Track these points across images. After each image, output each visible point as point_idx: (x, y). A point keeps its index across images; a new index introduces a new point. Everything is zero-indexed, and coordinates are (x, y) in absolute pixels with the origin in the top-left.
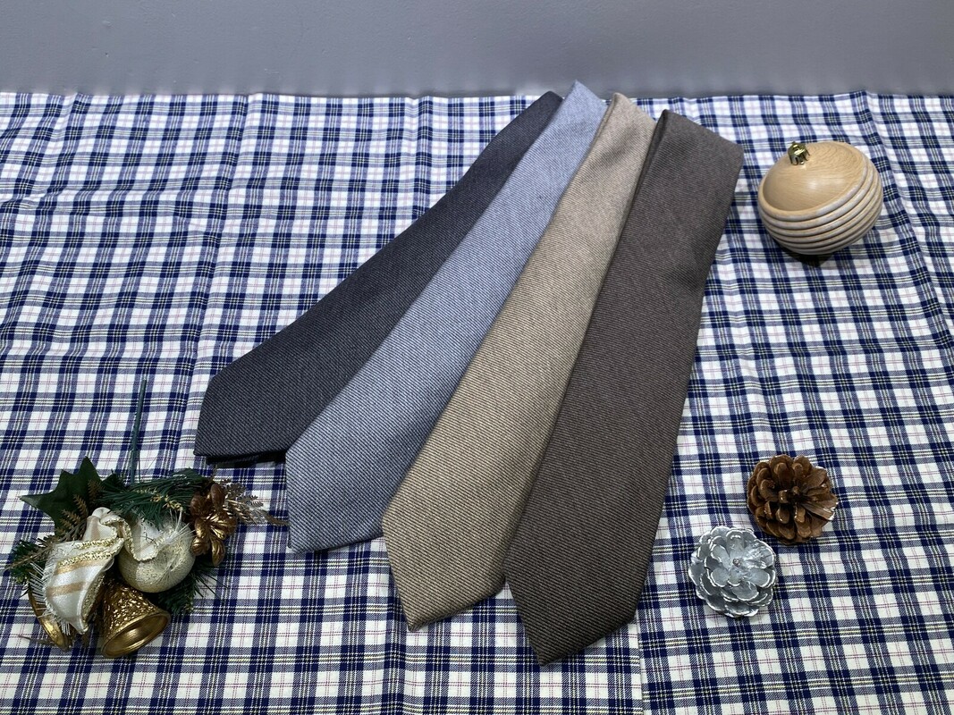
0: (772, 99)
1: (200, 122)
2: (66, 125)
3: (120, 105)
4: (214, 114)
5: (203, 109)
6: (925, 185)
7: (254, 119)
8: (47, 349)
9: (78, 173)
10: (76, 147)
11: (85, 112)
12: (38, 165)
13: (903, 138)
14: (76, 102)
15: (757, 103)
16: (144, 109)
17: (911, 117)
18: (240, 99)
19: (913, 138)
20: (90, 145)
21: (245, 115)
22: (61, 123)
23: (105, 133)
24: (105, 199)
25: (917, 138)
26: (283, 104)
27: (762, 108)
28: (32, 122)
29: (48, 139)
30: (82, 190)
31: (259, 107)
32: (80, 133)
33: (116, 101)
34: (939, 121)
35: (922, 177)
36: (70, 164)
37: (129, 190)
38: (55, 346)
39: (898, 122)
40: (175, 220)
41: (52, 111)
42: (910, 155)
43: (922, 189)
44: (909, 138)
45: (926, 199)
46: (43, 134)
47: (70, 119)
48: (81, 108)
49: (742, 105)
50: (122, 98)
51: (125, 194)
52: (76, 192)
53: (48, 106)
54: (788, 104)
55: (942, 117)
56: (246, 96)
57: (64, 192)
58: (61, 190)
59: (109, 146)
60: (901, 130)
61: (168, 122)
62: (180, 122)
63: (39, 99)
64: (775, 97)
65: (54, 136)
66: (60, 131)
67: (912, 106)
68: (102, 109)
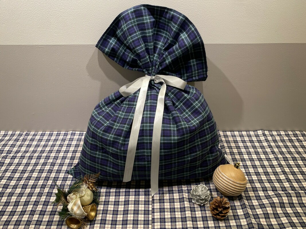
1: (56, 138)
2: (23, 138)
3: (37, 134)
4: (59, 136)
6: (234, 152)
7: (69, 137)
8: (6, 191)
9: (23, 149)
10: (24, 143)
12: (14, 147)
13: (229, 141)
14: (26, 133)
16: (43, 135)
18: (66, 132)
19: (231, 141)
20: (28, 143)
21: (67, 136)
22: (22, 138)
23: (32, 140)
24: (29, 155)
25: (232, 141)
26: (76, 133)
28: (15, 138)
29: (18, 141)
30: (23, 153)
31: (70, 134)
32: (26, 140)
33: (36, 133)
34: (238, 137)
35: (233, 150)
36: (22, 147)
37: (35, 153)
40: (45, 160)
41: (20, 135)
42: (230, 145)
43: (233, 152)
44: (230, 141)
45: (234, 155)
46: (17, 140)
47: (24, 137)
48: (27, 135)
50: (38, 132)
51: (34, 154)
52: (22, 154)
55: (239, 136)
56: (68, 132)
57: (19, 153)
58: (18, 153)
59: (32, 143)
60: (228, 139)
61: (48, 138)
62: (51, 138)
63: (18, 133)
67: (231, 134)
68: (33, 135)
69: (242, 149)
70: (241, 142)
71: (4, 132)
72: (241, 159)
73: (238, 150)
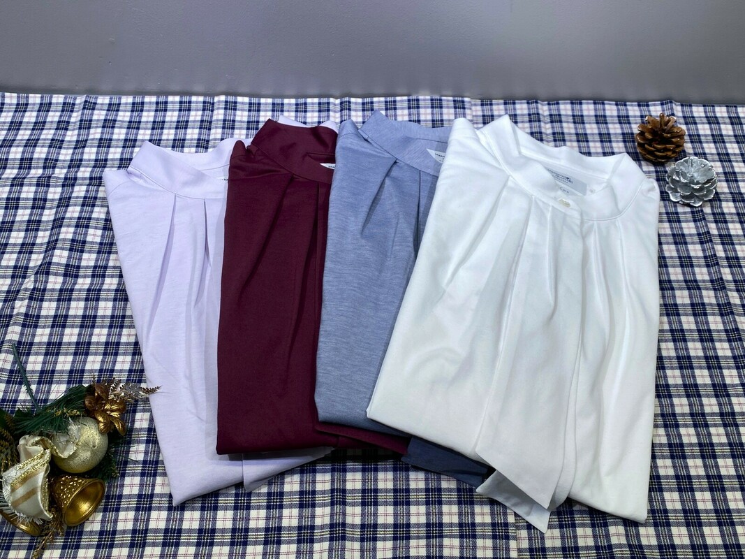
0: (603, 104)
1: (179, 116)
2: (79, 118)
3: (119, 104)
4: (189, 110)
5: (181, 106)
7: (219, 114)
8: (75, 284)
9: (90, 153)
10: (88, 134)
11: (93, 109)
12: (60, 148)
13: (699, 136)
14: (86, 101)
15: (592, 107)
16: (138, 108)
17: (705, 120)
18: (208, 99)
19: (706, 136)
20: (98, 133)
21: (212, 111)
22: (75, 117)
23: (109, 124)
25: (708, 135)
26: (240, 103)
27: (596, 110)
28: (54, 116)
29: (66, 129)
30: (94, 167)
31: (223, 105)
32: (90, 124)
33: (116, 101)
34: (725, 123)
36: (84, 147)
38: (80, 281)
39: (695, 123)
41: (68, 108)
42: (703, 148)
44: (703, 135)
46: (63, 126)
47: (82, 114)
48: (90, 106)
49: (581, 107)
52: (89, 169)
53: (64, 103)
54: (615, 107)
55: (728, 121)
56: (213, 97)
57: (82, 169)
58: (79, 167)
59: (112, 133)
60: (697, 129)
61: (155, 116)
62: (165, 116)
63: (58, 99)
64: (605, 102)
65: (71, 127)
66: (75, 123)
67: (705, 112)
68: (106, 107)
69: (737, 161)
70: (733, 139)
71: (15, 95)
72: (731, 193)
73: (723, 167)
